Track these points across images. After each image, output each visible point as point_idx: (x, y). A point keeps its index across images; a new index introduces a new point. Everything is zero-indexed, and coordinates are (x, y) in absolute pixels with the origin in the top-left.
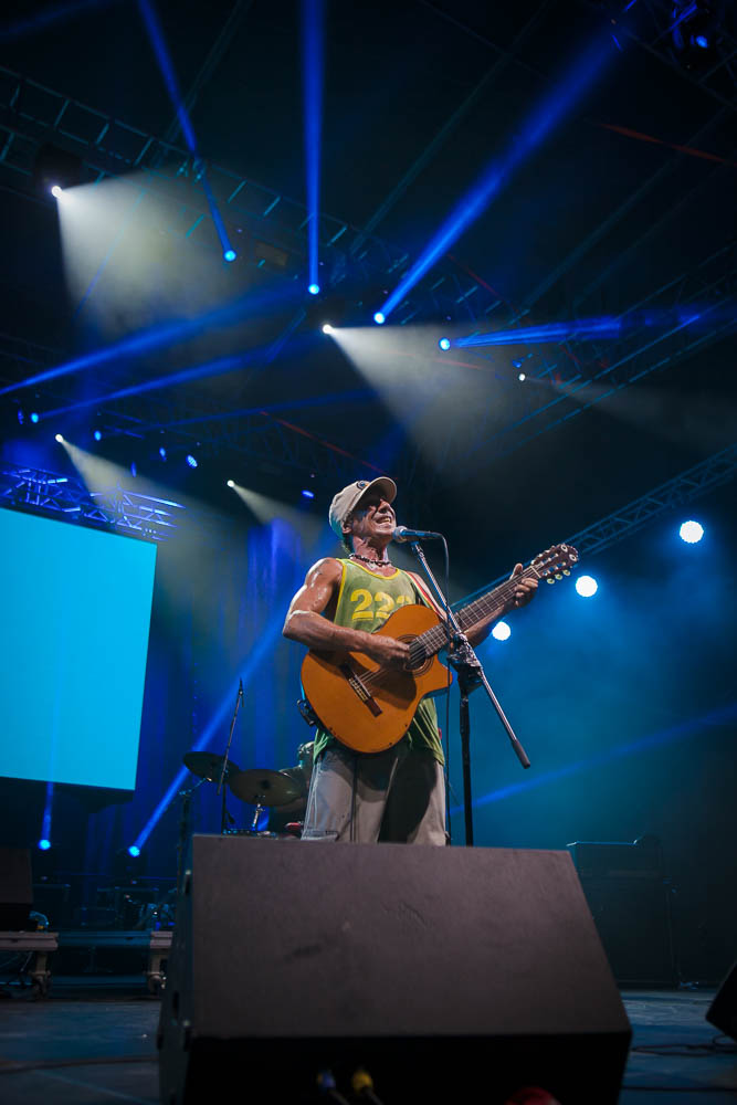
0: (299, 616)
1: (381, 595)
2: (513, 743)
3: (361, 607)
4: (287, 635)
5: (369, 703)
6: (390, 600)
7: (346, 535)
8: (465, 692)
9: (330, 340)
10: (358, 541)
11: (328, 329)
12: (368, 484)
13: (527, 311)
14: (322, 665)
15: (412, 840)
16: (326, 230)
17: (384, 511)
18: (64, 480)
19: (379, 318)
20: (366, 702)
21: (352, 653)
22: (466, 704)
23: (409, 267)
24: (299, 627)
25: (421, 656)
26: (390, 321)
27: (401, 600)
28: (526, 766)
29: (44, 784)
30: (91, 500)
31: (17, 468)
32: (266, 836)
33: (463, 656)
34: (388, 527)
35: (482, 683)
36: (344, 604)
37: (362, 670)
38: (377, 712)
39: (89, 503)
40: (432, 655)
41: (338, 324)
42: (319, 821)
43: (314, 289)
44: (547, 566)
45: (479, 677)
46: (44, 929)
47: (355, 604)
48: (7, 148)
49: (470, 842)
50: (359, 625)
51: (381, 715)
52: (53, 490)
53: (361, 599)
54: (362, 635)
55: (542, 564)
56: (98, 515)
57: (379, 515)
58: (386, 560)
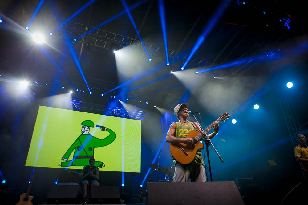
0: (168, 137)
1: (186, 130)
2: (219, 157)
3: (181, 133)
4: (167, 142)
5: (185, 153)
6: (188, 131)
7: (178, 116)
8: (207, 146)
9: (173, 75)
10: (180, 117)
11: (172, 72)
12: (181, 104)
13: (214, 64)
14: (174, 147)
15: (197, 181)
16: (169, 52)
17: (185, 110)
18: (121, 109)
19: (182, 69)
20: (184, 153)
21: (180, 143)
22: (208, 149)
23: (187, 58)
24: (169, 140)
25: (196, 142)
26: (185, 69)
27: (190, 130)
28: (223, 162)
29: (121, 173)
30: (127, 113)
31: (112, 107)
32: (168, 181)
33: (206, 138)
34: (187, 114)
35: (211, 144)
36: (178, 133)
37: (183, 146)
38: (187, 155)
39: (126, 113)
40: (198, 141)
41: (174, 71)
42: (175, 179)
43: (168, 64)
44: (223, 118)
45: (210, 143)
46: (123, 204)
47: (180, 132)
48: (105, 45)
49: (212, 181)
50: (181, 137)
51: (188, 156)
52: (119, 111)
53: (181, 131)
54: (182, 139)
55: (222, 117)
56: (128, 115)
57: (184, 111)
58: (187, 121)
